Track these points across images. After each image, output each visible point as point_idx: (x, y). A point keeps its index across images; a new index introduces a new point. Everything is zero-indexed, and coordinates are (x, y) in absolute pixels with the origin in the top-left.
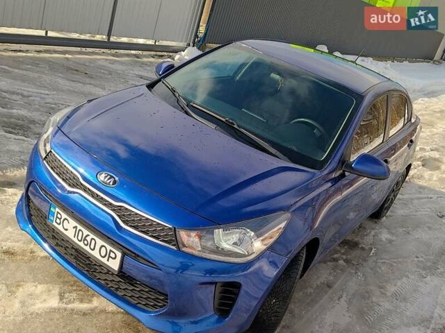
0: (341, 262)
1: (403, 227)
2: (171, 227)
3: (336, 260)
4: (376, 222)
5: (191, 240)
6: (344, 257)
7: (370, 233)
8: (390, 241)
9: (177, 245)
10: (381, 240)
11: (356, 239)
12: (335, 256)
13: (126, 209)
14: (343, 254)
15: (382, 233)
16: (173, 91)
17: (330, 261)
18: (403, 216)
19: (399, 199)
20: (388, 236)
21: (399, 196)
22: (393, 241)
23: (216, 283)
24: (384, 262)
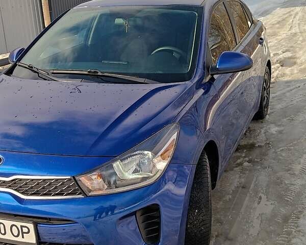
0: (246, 164)
1: (286, 117)
2: (69, 177)
3: (241, 164)
4: (262, 122)
5: (93, 182)
6: (247, 159)
7: (261, 132)
8: (280, 132)
9: (83, 192)
10: (272, 134)
11: (251, 142)
12: (239, 161)
13: (21, 180)
14: (245, 157)
15: (270, 128)
16: (30, 68)
17: (236, 167)
18: (282, 109)
19: (273, 98)
20: (277, 128)
21: (271, 95)
22: (282, 131)
23: (134, 213)
24: (283, 150)
